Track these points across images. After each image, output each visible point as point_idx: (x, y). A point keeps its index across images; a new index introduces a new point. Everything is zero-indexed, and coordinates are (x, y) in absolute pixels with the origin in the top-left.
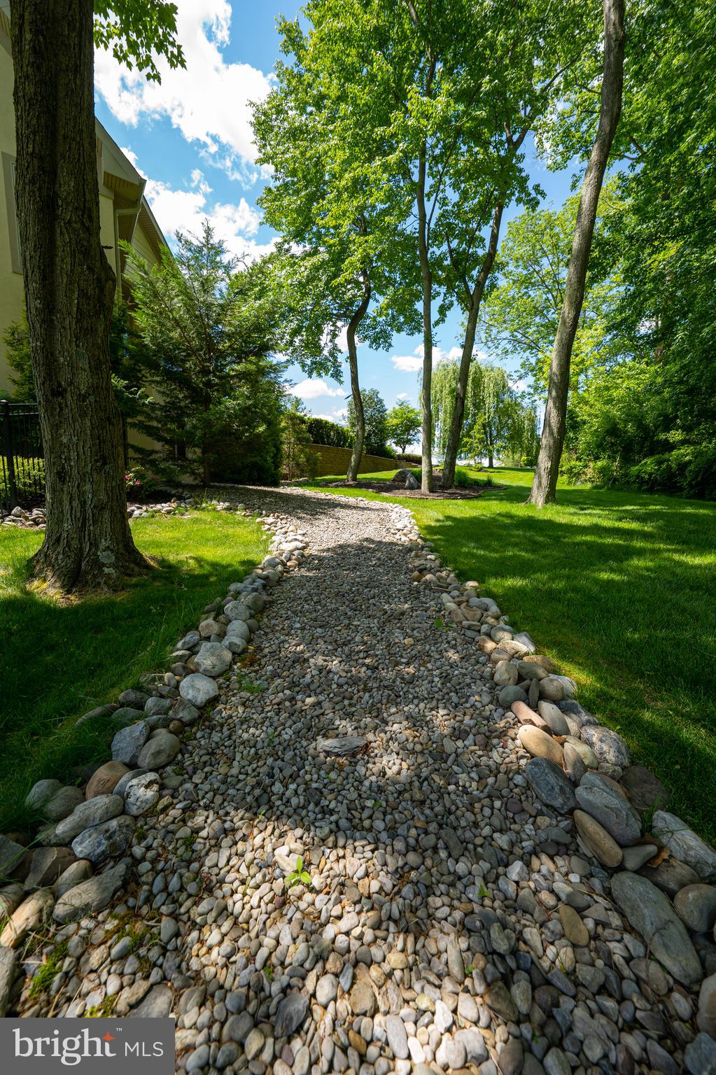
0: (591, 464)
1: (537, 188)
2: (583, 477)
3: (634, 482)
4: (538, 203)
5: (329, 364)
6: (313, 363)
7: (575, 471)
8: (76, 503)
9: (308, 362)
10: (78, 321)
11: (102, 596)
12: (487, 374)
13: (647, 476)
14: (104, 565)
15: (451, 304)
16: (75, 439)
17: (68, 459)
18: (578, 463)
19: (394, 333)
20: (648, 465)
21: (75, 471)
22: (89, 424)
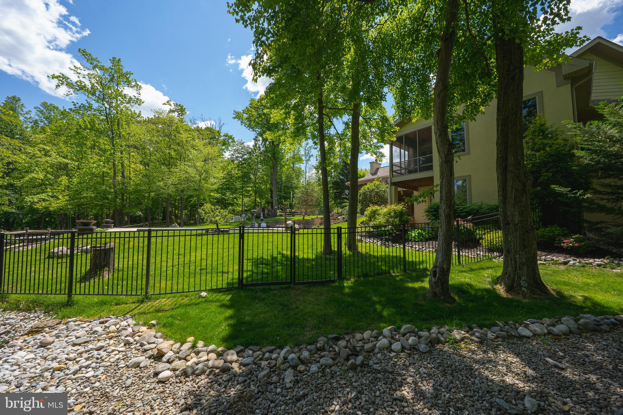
8: (513, 261)
10: (515, 200)
11: (519, 298)
14: (522, 286)
16: (513, 239)
17: (511, 246)
21: (513, 250)
22: (518, 234)
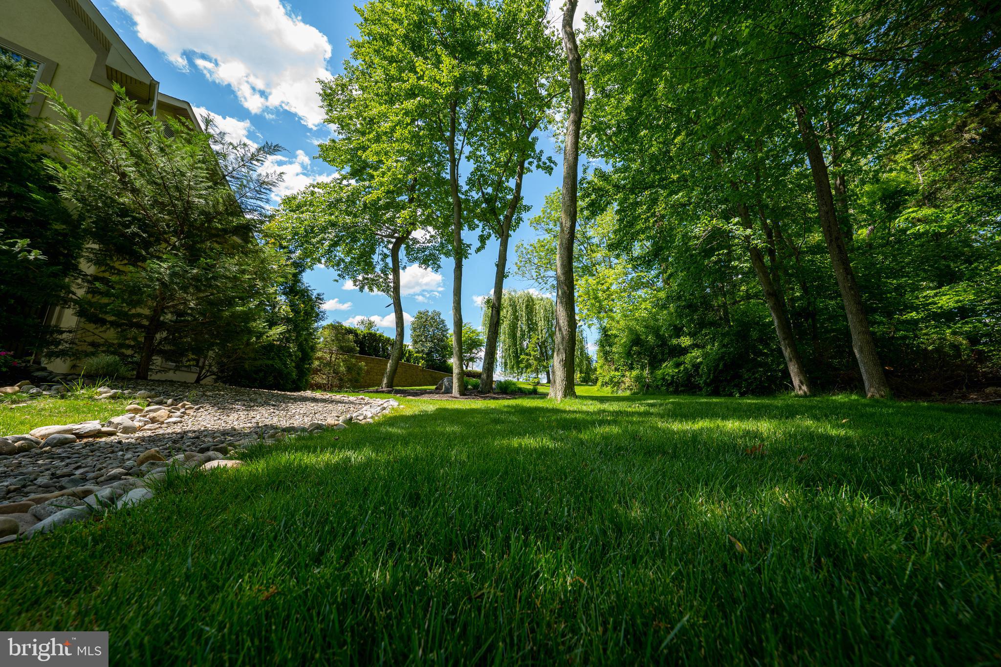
0: (627, 374)
1: (550, 159)
2: (623, 386)
3: (662, 385)
4: (552, 169)
5: (381, 280)
6: (364, 279)
7: (615, 380)
9: (360, 277)
12: (538, 302)
13: (669, 378)
15: (489, 235)
18: (617, 373)
19: (442, 256)
20: (668, 369)
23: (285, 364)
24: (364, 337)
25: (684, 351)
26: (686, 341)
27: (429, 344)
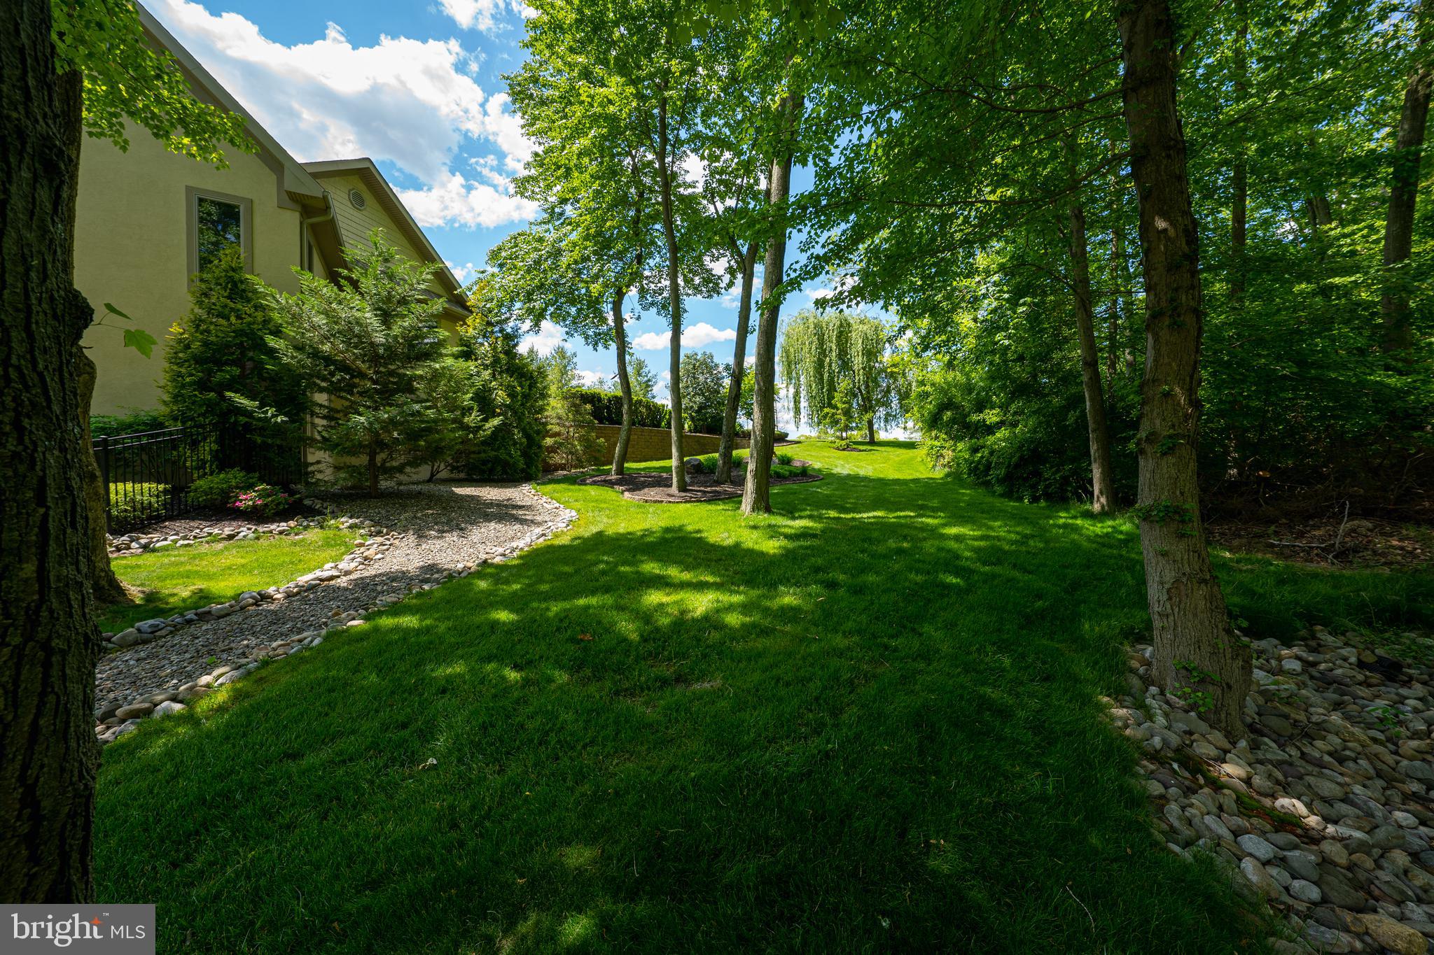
23: (510, 455)
24: (609, 400)
25: (990, 429)
26: (991, 416)
27: (698, 399)
